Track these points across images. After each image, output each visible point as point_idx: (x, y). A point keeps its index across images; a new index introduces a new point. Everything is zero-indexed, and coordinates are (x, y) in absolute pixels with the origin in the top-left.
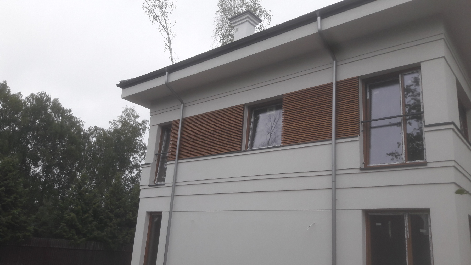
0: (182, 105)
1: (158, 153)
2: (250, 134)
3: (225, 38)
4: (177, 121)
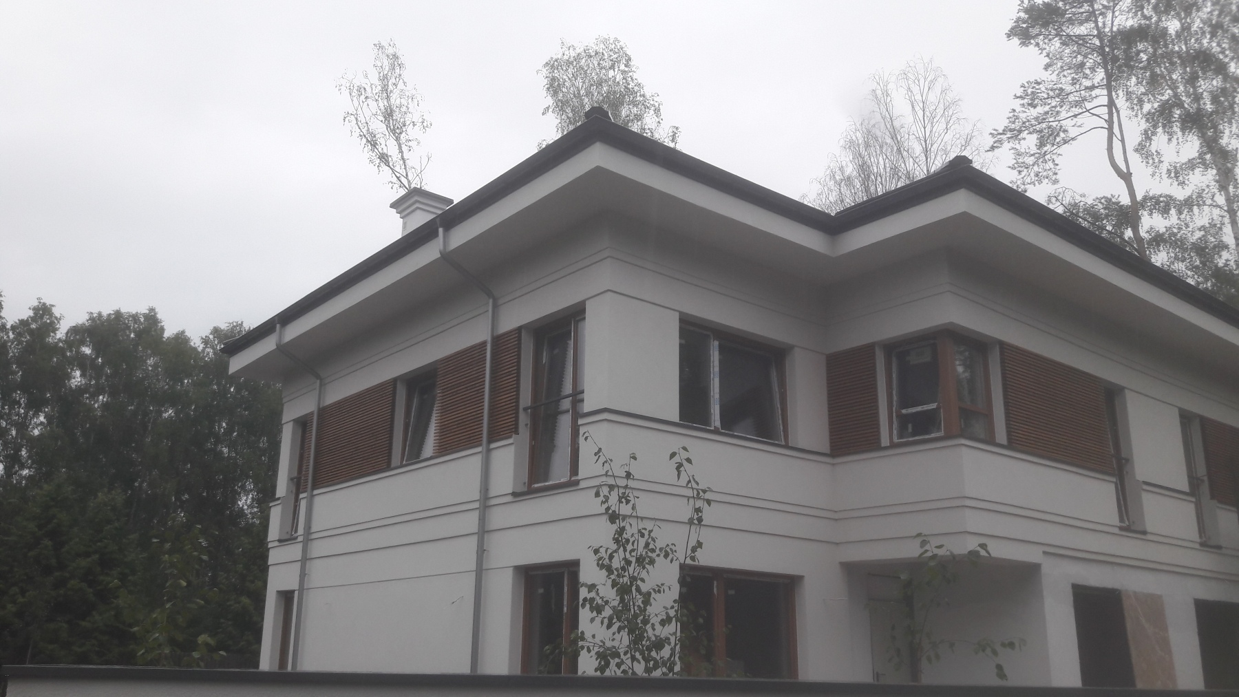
0: (318, 382)
4: (312, 413)
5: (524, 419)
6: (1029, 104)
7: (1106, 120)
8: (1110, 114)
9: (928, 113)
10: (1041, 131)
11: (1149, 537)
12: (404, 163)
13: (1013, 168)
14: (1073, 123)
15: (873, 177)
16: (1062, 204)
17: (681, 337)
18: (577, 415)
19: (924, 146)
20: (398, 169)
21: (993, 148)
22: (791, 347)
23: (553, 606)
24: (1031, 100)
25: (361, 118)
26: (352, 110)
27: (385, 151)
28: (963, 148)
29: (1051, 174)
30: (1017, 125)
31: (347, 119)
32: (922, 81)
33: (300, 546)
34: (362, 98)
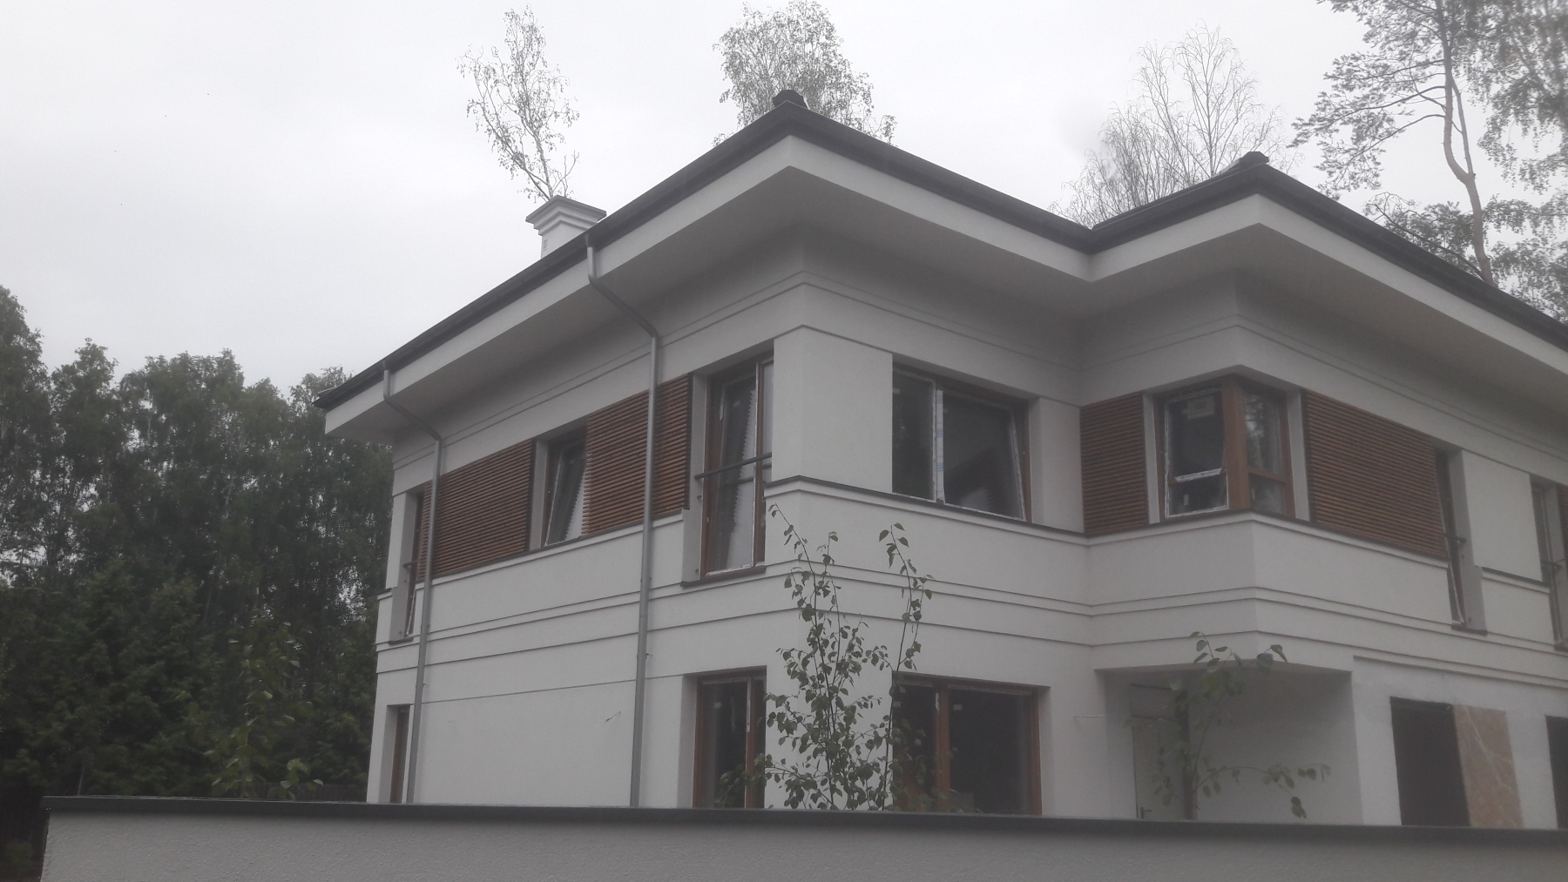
0: (437, 443)
1: (410, 560)
4: (429, 483)
5: (696, 490)
6: (1344, 86)
7: (1442, 106)
8: (1449, 98)
9: (1212, 98)
10: (1358, 121)
11: (1489, 638)
12: (544, 164)
13: (1322, 168)
14: (1400, 109)
15: (1142, 181)
16: (1384, 214)
17: (895, 384)
18: (762, 484)
19: (1208, 141)
20: (535, 172)
21: (1296, 143)
22: (1036, 398)
23: (733, 724)
24: (1347, 80)
25: (490, 108)
26: (478, 98)
27: (520, 149)
28: (1258, 142)
29: (1370, 175)
30: (1328, 113)
31: (471, 110)
32: (1206, 56)
33: (417, 649)
34: (491, 82)
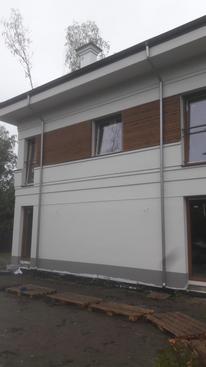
0: (42, 122)
1: (26, 161)
2: (97, 143)
3: (74, 66)
4: (39, 135)
33: (37, 188)
